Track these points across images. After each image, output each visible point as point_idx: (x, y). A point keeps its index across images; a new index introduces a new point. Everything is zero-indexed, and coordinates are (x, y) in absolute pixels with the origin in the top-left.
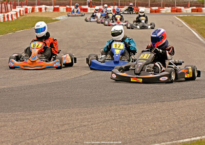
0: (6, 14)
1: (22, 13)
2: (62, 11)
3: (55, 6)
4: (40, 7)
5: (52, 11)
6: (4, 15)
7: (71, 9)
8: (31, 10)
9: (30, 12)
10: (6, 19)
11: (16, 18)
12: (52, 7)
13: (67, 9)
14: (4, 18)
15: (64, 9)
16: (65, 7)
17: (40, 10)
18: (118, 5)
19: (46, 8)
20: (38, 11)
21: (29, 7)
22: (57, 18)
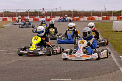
2: (9, 21)
3: (4, 17)
5: (2, 21)
7: (15, 19)
13: (13, 19)
15: (10, 19)
16: (11, 18)
18: (50, 16)
22: (4, 26)
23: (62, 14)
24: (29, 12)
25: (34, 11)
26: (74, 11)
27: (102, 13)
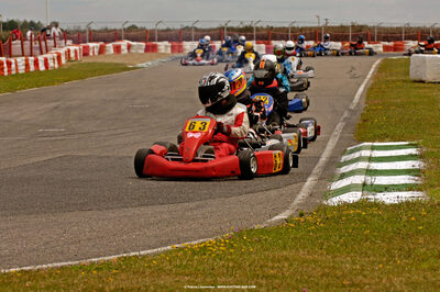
0: (31, 59)
1: (72, 55)
2: (163, 51)
4: (118, 43)
5: (142, 51)
6: (27, 60)
7: (180, 47)
8: (96, 50)
9: (96, 53)
10: (32, 68)
11: (56, 66)
12: (143, 44)
13: (172, 47)
14: (27, 65)
16: (169, 44)
17: (118, 49)
19: (129, 47)
20: (112, 51)
21: (91, 45)
22: (140, 65)
23: (321, 35)
24: (228, 29)
25: (241, 26)
26: (353, 26)
27: (433, 33)
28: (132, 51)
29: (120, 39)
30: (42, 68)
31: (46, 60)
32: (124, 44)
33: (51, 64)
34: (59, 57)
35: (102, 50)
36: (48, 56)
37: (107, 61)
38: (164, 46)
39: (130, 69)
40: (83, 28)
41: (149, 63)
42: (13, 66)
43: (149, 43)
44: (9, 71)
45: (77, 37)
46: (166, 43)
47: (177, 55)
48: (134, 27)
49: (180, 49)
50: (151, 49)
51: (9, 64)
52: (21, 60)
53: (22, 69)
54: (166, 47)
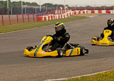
0: (60, 15)
1: (71, 14)
4: (84, 11)
6: (59, 15)
10: (60, 17)
11: (67, 17)
12: (91, 11)
14: (59, 17)
17: (84, 12)
19: (87, 12)
20: (82, 13)
21: (77, 11)
28: (88, 13)
29: (84, 10)
30: (63, 17)
31: (64, 15)
32: (85, 11)
33: (66, 16)
34: (68, 15)
35: (79, 13)
36: (65, 14)
37: (81, 15)
38: (96, 12)
39: (87, 18)
40: (75, 6)
41: (92, 16)
42: (55, 17)
43: (92, 11)
44: (54, 18)
45: (73, 9)
46: (97, 11)
47: (100, 14)
48: (88, 6)
49: (101, 12)
50: (93, 12)
51: (54, 16)
52: (57, 15)
53: (58, 18)
54: (97, 12)
